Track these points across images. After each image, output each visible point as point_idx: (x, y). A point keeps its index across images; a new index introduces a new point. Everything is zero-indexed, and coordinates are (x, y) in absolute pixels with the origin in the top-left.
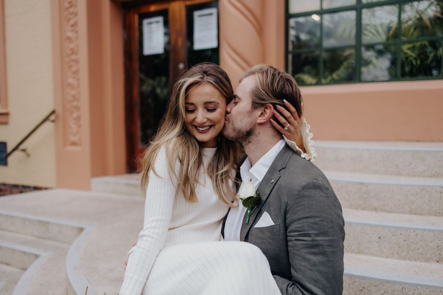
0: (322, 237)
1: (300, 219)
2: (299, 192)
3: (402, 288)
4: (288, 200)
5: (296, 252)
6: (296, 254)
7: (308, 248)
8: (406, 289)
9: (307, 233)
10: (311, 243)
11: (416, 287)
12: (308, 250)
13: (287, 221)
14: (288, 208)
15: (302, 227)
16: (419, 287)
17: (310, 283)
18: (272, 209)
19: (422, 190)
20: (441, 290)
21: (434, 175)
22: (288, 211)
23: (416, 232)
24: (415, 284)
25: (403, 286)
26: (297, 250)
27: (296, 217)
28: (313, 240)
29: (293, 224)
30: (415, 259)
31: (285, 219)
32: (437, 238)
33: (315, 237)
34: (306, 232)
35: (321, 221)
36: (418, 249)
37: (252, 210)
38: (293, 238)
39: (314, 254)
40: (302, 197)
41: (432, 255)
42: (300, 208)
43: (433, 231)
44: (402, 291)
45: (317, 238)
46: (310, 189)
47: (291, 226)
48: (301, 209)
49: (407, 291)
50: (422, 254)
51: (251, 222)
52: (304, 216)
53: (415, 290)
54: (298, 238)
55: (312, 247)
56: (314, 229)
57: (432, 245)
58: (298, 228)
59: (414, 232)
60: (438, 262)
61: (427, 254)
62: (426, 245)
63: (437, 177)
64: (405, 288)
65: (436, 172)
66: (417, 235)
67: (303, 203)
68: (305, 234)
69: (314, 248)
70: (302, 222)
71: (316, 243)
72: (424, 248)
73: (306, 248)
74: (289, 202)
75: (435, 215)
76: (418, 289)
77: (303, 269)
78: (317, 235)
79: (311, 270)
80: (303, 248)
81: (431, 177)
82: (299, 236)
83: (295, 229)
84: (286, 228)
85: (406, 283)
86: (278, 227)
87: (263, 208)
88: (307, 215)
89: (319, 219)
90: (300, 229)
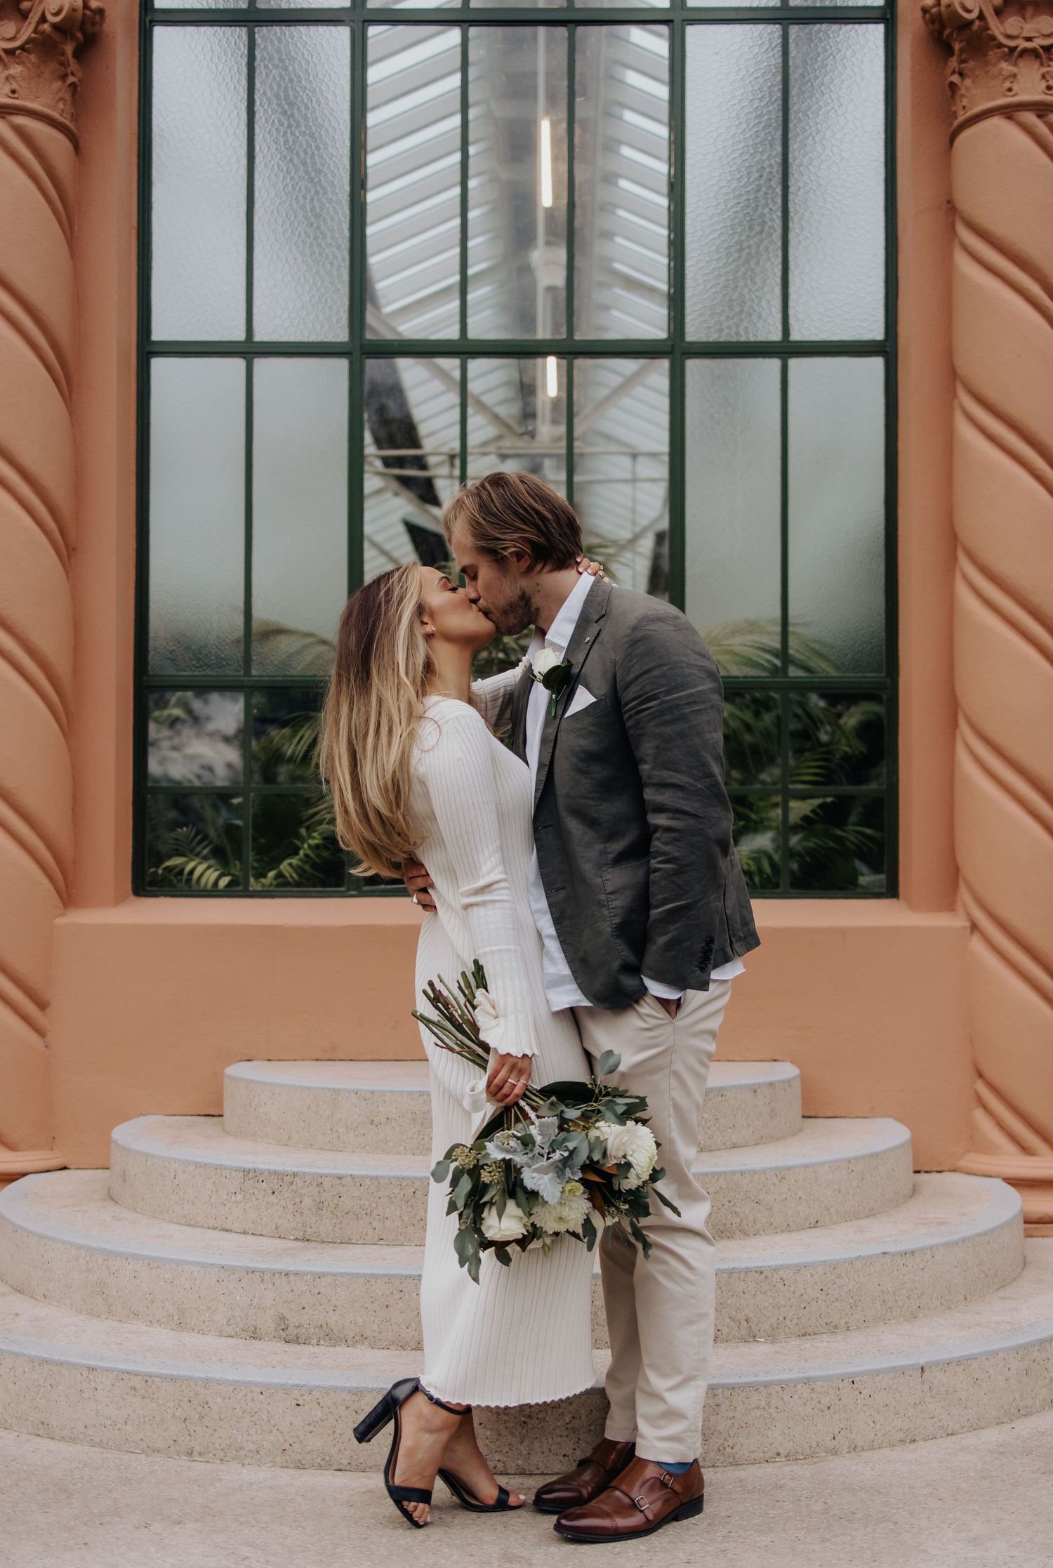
4: (616, 656)
6: (640, 735)
7: (657, 717)
12: (658, 721)
13: (619, 687)
15: (642, 688)
18: (589, 679)
26: (641, 728)
27: (631, 676)
28: (662, 703)
29: (627, 690)
31: (615, 687)
33: (664, 697)
34: (650, 694)
37: (559, 692)
38: (632, 712)
45: (667, 698)
47: (625, 694)
48: (637, 662)
52: (642, 671)
54: (638, 709)
55: (662, 713)
56: (660, 685)
58: (636, 692)
67: (639, 651)
68: (649, 697)
69: (665, 715)
70: (642, 681)
71: (667, 706)
73: (654, 719)
78: (667, 692)
84: (619, 701)
88: (646, 668)
89: (665, 668)
90: (640, 693)
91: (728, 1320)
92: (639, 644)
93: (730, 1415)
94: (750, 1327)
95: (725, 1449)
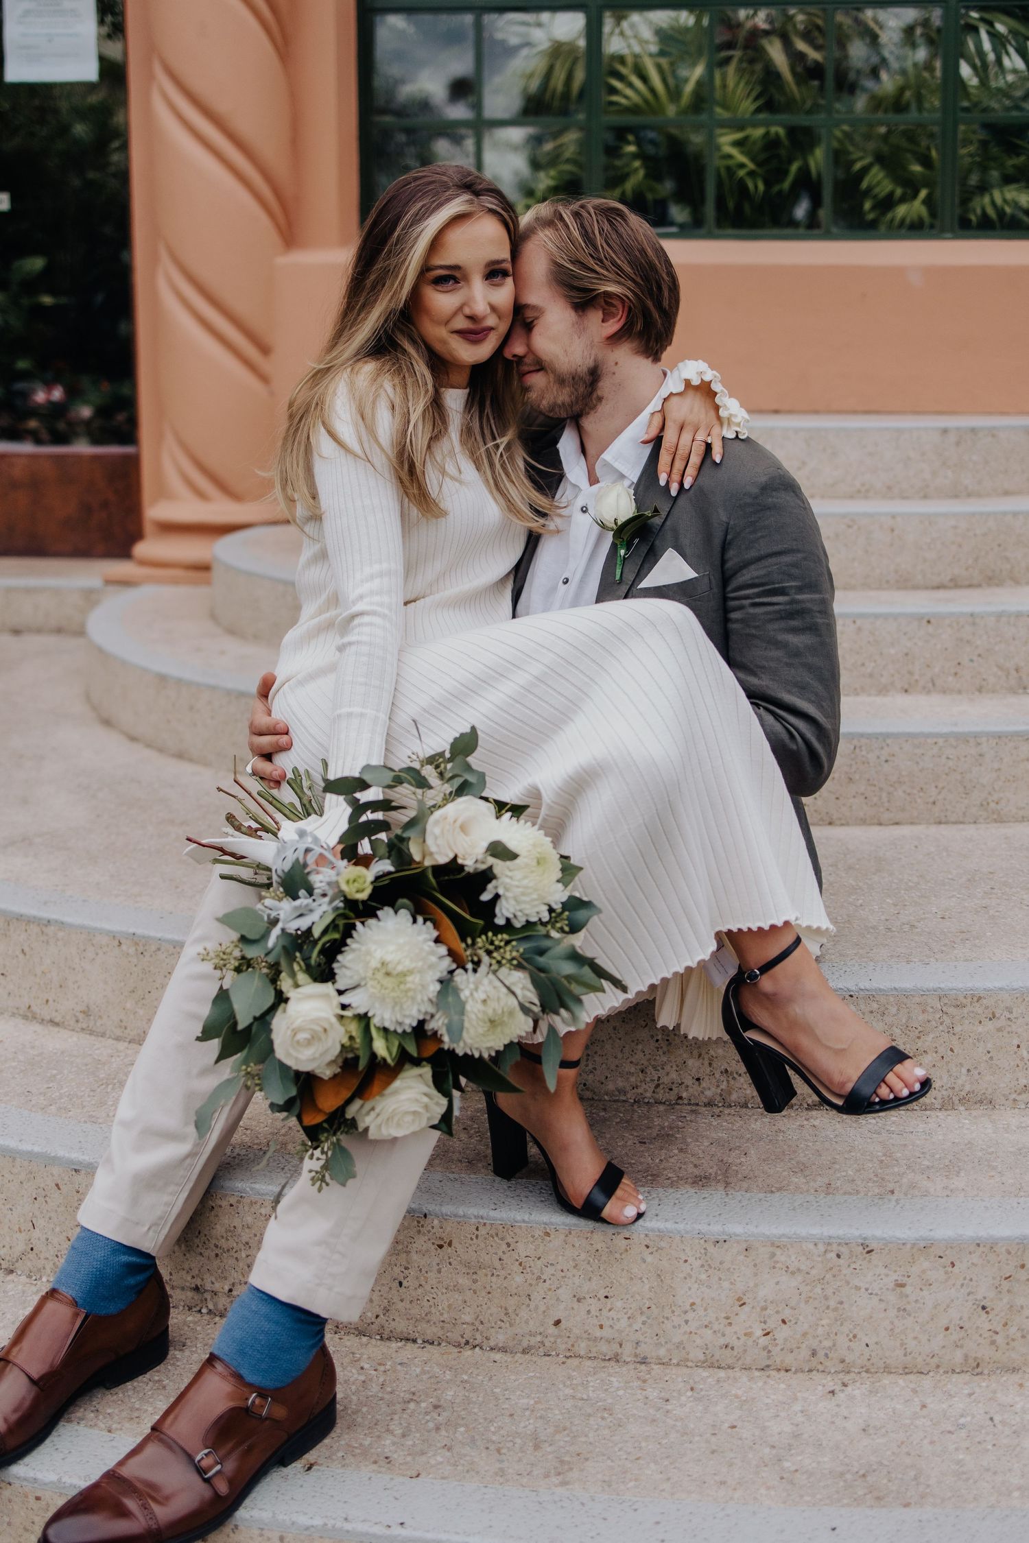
0: (807, 593)
1: (760, 559)
2: (756, 498)
3: (852, 747)
4: (729, 518)
5: (754, 631)
6: (754, 636)
7: (782, 618)
8: (863, 748)
9: (779, 588)
10: (788, 607)
11: (884, 741)
12: (782, 624)
13: (729, 565)
14: (729, 537)
15: (768, 574)
16: (889, 741)
17: (789, 692)
18: (685, 541)
19: (849, 527)
20: (935, 740)
21: (859, 491)
22: (729, 543)
23: (859, 622)
24: (881, 734)
25: (855, 742)
26: (756, 627)
27: (752, 554)
28: (792, 602)
29: (744, 571)
30: (856, 689)
31: (723, 562)
32: (905, 634)
33: (796, 594)
34: (777, 586)
35: (805, 559)
36: (863, 665)
37: (628, 549)
38: (747, 602)
39: (794, 631)
40: (762, 510)
41: (893, 676)
42: (760, 534)
43: (896, 617)
44: (853, 756)
45: (799, 597)
46: (775, 490)
47: (739, 574)
48: (762, 537)
49: (864, 753)
50: (871, 675)
51: (630, 577)
52: (770, 551)
53: (882, 748)
54: (757, 600)
55: (791, 615)
56: (792, 577)
57: (892, 651)
58: (757, 577)
59: (854, 622)
60: (906, 691)
61: (882, 676)
62: (881, 654)
63: (866, 497)
64: (860, 747)
65: (863, 485)
66: (859, 629)
67: (767, 522)
68: (774, 589)
69: (794, 619)
70: (767, 564)
71: (798, 607)
72: (875, 661)
73: (777, 619)
74: (732, 523)
75: (880, 588)
76: (888, 745)
77: (772, 664)
78: (800, 589)
79: (788, 665)
80: (771, 621)
81: (851, 497)
82: (759, 595)
83: (750, 582)
84: (725, 580)
85: (862, 735)
86: (706, 580)
87: (657, 543)
88: (776, 549)
89: (800, 555)
90: (763, 581)
91: (995, 669)
92: (768, 513)
93: (996, 766)
94: (1020, 678)
95: (988, 804)
